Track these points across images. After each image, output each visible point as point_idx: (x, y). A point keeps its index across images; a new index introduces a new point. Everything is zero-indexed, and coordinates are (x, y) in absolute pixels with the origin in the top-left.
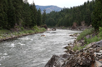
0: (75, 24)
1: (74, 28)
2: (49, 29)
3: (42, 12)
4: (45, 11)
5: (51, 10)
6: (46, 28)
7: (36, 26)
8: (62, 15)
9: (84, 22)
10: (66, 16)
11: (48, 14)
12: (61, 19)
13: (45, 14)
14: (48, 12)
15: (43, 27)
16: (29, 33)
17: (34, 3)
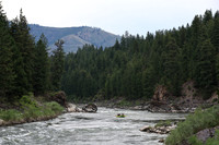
0: (160, 92)
1: (156, 106)
2: (73, 107)
3: (51, 49)
4: (60, 44)
5: (82, 43)
6: (63, 103)
7: (31, 97)
8: (117, 61)
9: (191, 85)
10: (131, 64)
11: (71, 55)
12: (113, 74)
13: (59, 54)
14: (71, 48)
15: (52, 99)
16: (7, 119)
17: (23, 18)
